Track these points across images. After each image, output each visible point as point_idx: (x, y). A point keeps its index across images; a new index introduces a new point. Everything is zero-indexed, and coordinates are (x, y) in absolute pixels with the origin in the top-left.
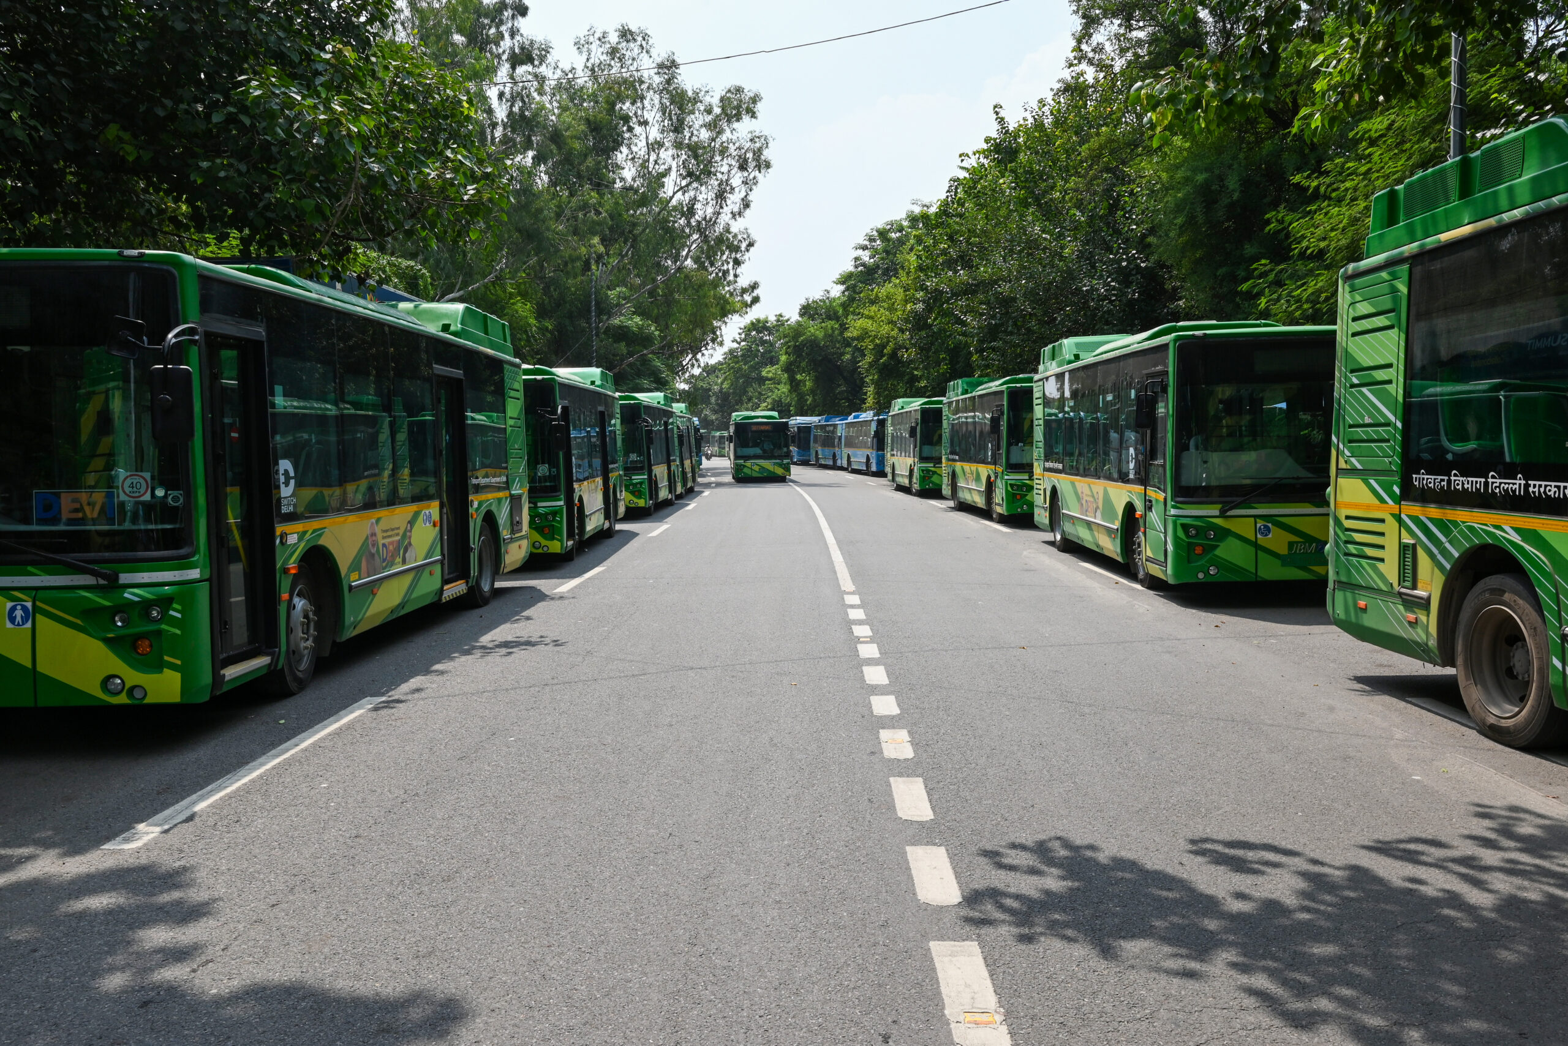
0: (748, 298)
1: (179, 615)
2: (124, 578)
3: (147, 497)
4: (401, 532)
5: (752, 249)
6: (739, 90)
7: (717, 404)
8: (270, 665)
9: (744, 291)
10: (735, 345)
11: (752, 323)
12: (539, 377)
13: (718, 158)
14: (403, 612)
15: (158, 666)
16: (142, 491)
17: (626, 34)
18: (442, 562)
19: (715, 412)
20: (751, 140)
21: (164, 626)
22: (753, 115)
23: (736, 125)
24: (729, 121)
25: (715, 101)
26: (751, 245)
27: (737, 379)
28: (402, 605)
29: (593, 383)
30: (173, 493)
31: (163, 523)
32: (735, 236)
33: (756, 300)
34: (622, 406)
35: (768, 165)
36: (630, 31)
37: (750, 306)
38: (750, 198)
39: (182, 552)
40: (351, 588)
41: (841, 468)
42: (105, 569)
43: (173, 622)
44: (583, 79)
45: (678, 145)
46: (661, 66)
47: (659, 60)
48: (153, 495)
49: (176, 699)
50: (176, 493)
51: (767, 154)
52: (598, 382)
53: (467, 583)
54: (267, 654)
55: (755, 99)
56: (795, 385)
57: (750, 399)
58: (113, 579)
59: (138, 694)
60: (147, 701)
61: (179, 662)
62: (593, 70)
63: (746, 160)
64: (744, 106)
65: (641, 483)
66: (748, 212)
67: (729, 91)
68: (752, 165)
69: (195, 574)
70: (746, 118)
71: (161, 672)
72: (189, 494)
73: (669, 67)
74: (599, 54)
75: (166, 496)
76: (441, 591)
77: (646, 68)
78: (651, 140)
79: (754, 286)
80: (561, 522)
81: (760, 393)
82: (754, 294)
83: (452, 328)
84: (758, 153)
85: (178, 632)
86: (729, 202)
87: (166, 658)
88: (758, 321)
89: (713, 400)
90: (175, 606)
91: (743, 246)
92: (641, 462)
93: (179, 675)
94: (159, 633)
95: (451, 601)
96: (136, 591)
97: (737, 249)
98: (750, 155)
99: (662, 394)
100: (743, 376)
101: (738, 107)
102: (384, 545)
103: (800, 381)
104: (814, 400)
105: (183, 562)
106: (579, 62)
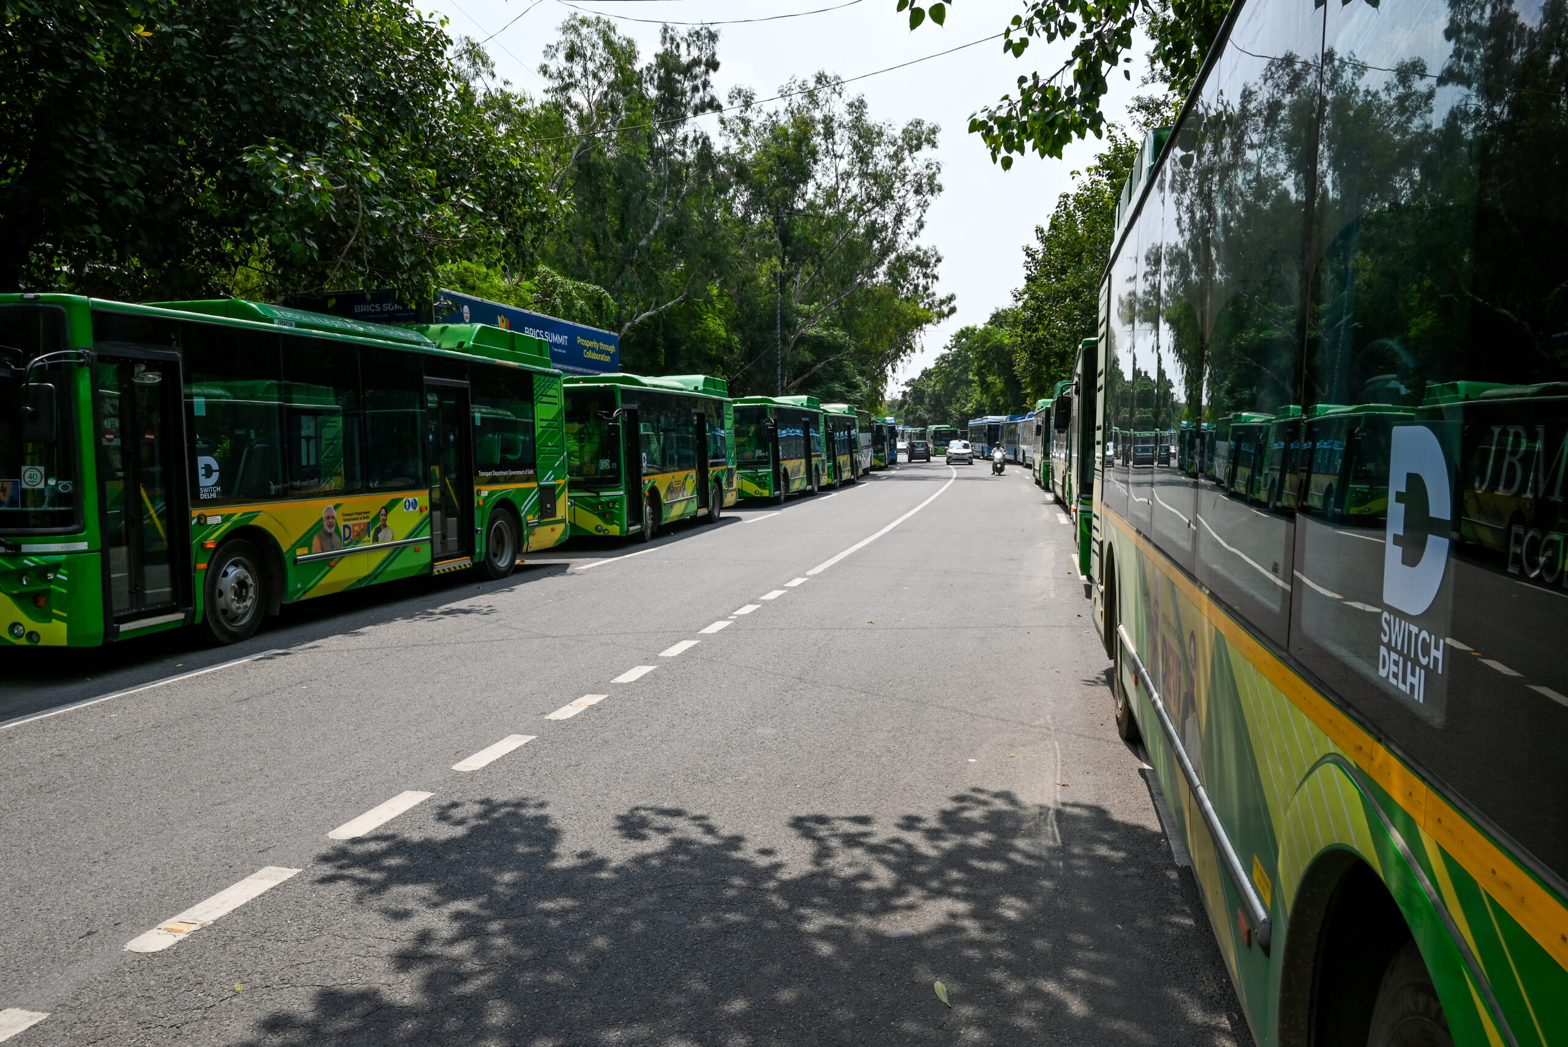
0: (945, 309)
1: (65, 578)
2: (26, 548)
3: (42, 486)
4: (372, 516)
5: (940, 265)
6: (919, 123)
7: (931, 405)
8: (184, 620)
9: (942, 302)
10: (947, 351)
11: (962, 331)
12: (602, 385)
13: (898, 184)
14: (375, 582)
15: (48, 617)
16: (38, 480)
17: (821, 79)
18: (431, 541)
19: (929, 412)
20: (927, 167)
21: (52, 586)
22: (934, 145)
23: (915, 154)
24: (911, 152)
25: (898, 133)
26: (939, 260)
27: (948, 382)
28: (375, 575)
29: (696, 388)
30: (62, 483)
31: (59, 506)
32: (925, 253)
33: (953, 310)
34: (736, 410)
35: (940, 189)
36: (826, 78)
37: (948, 316)
38: (923, 219)
39: (70, 528)
40: (296, 561)
41: (1020, 464)
42: (10, 541)
43: (61, 583)
44: (784, 119)
45: (864, 175)
46: (851, 105)
47: (849, 101)
48: (46, 484)
49: (64, 643)
50: (65, 483)
51: (939, 179)
52: (701, 388)
53: (472, 559)
54: (182, 612)
55: (934, 131)
56: (986, 387)
57: (958, 400)
58: (18, 547)
59: (34, 638)
60: (40, 644)
61: (65, 615)
62: (792, 113)
63: (920, 186)
64: (923, 137)
65: (766, 476)
66: (922, 232)
67: (911, 124)
68: (926, 188)
69: (83, 546)
70: (926, 147)
71: (50, 621)
72: (78, 482)
73: (858, 107)
74: (798, 99)
75: (57, 485)
76: (432, 566)
77: (839, 109)
78: (841, 170)
79: (951, 298)
80: (620, 509)
81: (967, 395)
82: (951, 305)
83: (465, 345)
84: (932, 178)
85: (64, 591)
86: (905, 223)
87: (54, 611)
88: (967, 329)
89: (927, 400)
90: (61, 570)
91: (933, 260)
92: (765, 457)
93: (65, 625)
94: (49, 591)
95: (446, 574)
96: (34, 559)
97: (927, 265)
98: (924, 180)
99: (805, 397)
100: (954, 379)
101: (919, 138)
102: (345, 526)
103: (991, 383)
104: (1006, 401)
105: (71, 536)
106: (782, 105)
